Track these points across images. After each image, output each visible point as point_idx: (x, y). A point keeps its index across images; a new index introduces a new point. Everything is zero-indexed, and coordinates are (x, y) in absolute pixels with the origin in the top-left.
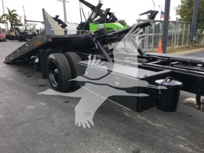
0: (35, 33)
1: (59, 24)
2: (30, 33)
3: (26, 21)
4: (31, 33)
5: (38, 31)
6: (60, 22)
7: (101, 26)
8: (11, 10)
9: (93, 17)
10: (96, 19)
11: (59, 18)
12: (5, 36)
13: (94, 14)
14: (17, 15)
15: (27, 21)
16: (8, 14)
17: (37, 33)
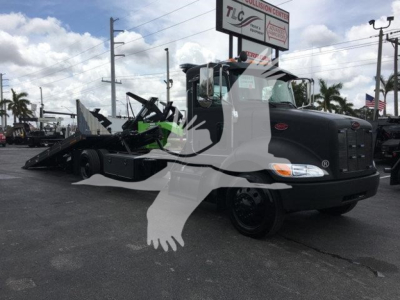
0: (59, 134)
1: (100, 120)
2: (49, 133)
3: (42, 112)
4: (52, 133)
5: (63, 130)
6: (101, 117)
7: (152, 125)
8: (17, 93)
9: (143, 114)
10: (148, 117)
11: (100, 112)
12: (4, 137)
13: (146, 110)
14: (28, 102)
15: (45, 112)
16: (11, 99)
17: (62, 133)
